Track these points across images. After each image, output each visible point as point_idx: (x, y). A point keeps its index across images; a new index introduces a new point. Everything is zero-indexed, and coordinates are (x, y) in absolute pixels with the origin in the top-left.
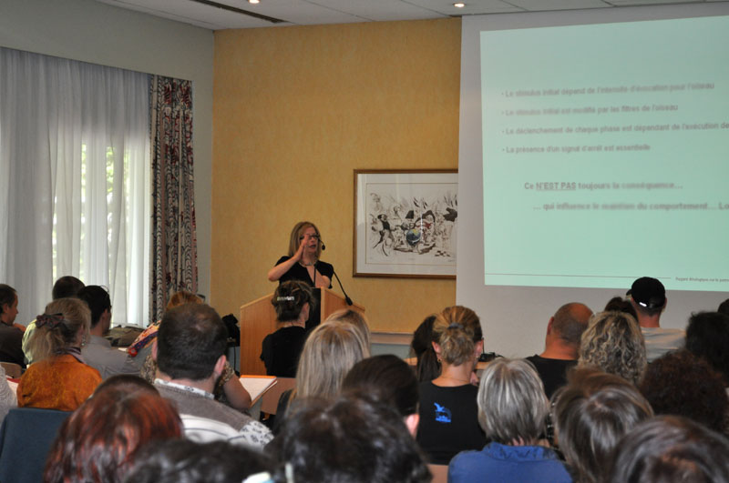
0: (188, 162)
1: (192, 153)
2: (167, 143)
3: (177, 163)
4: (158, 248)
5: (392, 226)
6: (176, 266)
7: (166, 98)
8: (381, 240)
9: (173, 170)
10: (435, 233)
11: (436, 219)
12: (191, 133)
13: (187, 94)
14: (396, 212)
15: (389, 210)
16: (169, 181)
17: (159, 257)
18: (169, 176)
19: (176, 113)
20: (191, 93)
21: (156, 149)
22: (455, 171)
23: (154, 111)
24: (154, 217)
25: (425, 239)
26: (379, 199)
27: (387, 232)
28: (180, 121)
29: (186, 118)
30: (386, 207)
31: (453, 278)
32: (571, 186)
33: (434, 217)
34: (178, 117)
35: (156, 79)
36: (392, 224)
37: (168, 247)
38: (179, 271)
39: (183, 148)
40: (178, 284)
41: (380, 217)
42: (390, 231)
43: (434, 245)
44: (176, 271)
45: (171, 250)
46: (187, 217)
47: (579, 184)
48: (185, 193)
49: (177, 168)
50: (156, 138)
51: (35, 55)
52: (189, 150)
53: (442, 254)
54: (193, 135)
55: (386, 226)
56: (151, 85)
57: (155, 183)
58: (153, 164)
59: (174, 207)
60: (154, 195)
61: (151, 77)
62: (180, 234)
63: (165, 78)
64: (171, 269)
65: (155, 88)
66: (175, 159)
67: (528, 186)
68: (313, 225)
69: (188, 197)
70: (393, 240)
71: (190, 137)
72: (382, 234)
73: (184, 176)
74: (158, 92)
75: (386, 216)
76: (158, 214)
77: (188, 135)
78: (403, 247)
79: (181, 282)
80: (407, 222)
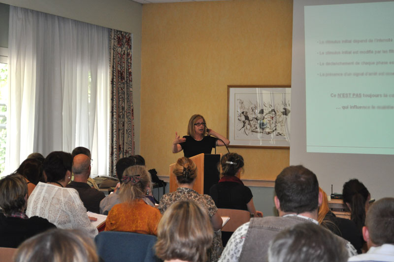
0: (130, 81)
1: (131, 76)
2: (119, 69)
3: (124, 81)
4: (114, 131)
5: (250, 118)
6: (124, 141)
7: (118, 43)
8: (244, 126)
9: (122, 85)
10: (276, 122)
11: (277, 114)
12: (131, 64)
13: (129, 40)
14: (253, 110)
15: (248, 109)
16: (120, 92)
17: (115, 136)
18: (120, 89)
19: (123, 52)
20: (131, 40)
21: (113, 72)
22: (290, 86)
23: (112, 51)
24: (112, 112)
25: (270, 125)
26: (243, 103)
27: (247, 122)
28: (125, 56)
29: (128, 54)
30: (247, 107)
31: (288, 148)
32: (359, 96)
33: (276, 113)
34: (124, 54)
35: (113, 32)
36: (251, 117)
37: (119, 130)
38: (125, 143)
39: (127, 72)
40: (125, 151)
41: (243, 113)
42: (249, 121)
43: (276, 129)
44: (124, 144)
45: (121, 131)
46: (129, 113)
47: (364, 95)
48: (128, 98)
49: (123, 83)
50: (113, 66)
51: (53, 16)
52: (130, 74)
53: (280, 134)
54: (132, 65)
55: (247, 118)
56: (110, 35)
57: (112, 93)
58: (112, 82)
59: (122, 107)
60: (112, 100)
61: (110, 30)
62: (125, 123)
63: (118, 31)
64: (121, 143)
65: (113, 37)
66: (122, 78)
67: (333, 96)
68: (202, 117)
69: (129, 101)
70: (251, 126)
71: (131, 66)
72: (244, 122)
73: (127, 88)
74: (114, 39)
75: (247, 113)
76: (115, 110)
77: (129, 65)
78: (257, 130)
79: (126, 150)
80: (259, 116)
